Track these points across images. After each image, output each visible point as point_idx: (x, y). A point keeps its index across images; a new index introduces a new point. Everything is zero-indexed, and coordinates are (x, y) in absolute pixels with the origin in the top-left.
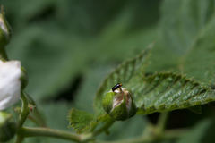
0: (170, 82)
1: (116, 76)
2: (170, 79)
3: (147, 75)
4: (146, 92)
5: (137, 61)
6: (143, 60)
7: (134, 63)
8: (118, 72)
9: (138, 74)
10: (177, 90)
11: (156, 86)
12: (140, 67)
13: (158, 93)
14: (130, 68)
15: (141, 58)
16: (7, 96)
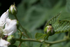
0: (66, 23)
1: (50, 22)
2: (66, 22)
3: (59, 21)
4: (59, 26)
5: (57, 17)
6: (59, 16)
7: (56, 17)
8: (51, 20)
9: (57, 21)
10: (68, 25)
11: (62, 24)
12: (58, 19)
13: (63, 27)
14: (55, 19)
15: (58, 16)
16: (13, 30)
